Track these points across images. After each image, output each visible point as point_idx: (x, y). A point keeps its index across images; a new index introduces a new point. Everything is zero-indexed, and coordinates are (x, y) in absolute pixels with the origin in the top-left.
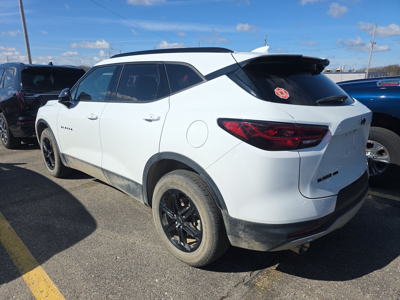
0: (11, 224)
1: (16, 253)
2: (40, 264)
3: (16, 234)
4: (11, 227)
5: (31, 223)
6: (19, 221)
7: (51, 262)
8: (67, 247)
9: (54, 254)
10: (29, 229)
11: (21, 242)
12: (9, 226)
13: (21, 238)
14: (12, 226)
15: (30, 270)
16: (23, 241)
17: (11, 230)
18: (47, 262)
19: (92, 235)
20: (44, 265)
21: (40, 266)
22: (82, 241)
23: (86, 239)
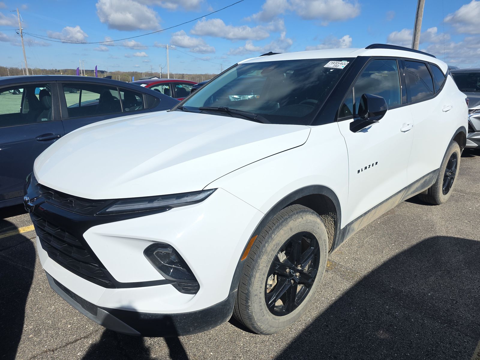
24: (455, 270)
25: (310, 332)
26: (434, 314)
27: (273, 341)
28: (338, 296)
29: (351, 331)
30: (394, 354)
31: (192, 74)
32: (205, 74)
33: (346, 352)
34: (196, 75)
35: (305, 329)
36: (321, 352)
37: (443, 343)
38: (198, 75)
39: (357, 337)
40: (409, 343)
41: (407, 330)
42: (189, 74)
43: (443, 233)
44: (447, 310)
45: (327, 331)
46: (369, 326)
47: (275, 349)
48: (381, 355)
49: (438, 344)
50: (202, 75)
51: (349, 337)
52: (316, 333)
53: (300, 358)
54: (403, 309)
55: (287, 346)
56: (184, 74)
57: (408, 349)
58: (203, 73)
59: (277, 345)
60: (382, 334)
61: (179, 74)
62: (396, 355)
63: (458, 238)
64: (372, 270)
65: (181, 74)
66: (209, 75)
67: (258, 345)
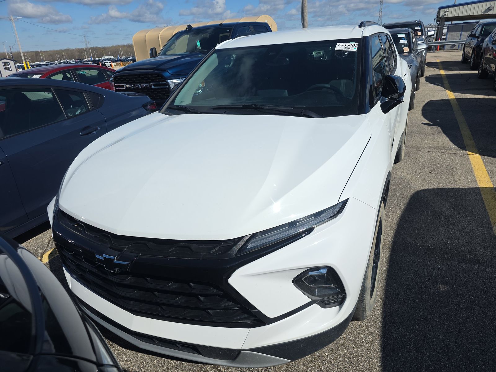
0: (492, 228)
1: (494, 200)
2: (479, 187)
3: (489, 215)
4: (493, 225)
5: (470, 220)
6: (482, 228)
7: (471, 186)
8: (453, 189)
9: (466, 189)
10: (475, 214)
11: (487, 207)
12: (495, 227)
13: (485, 210)
14: (491, 225)
15: (487, 188)
16: (485, 206)
17: (493, 222)
18: (474, 187)
19: (428, 188)
20: (476, 186)
21: (480, 187)
22: (439, 187)
23: (436, 188)
24: (451, 217)
25: (389, 304)
26: (464, 258)
27: (367, 323)
28: (386, 265)
29: (419, 293)
30: (462, 300)
31: (48, 50)
32: (65, 49)
33: (429, 311)
34: (54, 51)
35: (383, 303)
36: (411, 318)
37: (487, 280)
38: (57, 51)
39: (427, 296)
40: (465, 288)
41: (457, 278)
42: (44, 51)
43: (420, 188)
44: (470, 252)
45: (401, 299)
46: (429, 284)
47: (374, 329)
48: (454, 304)
49: (484, 281)
50: (62, 50)
51: (421, 298)
52: (395, 304)
53: (400, 330)
54: (440, 261)
55: (382, 323)
56: (38, 52)
57: (468, 292)
58: (63, 48)
59: (373, 325)
60: (443, 288)
61: (31, 52)
62: (464, 301)
63: (433, 189)
64: (394, 233)
65: (33, 52)
66: (71, 50)
67: (358, 331)
